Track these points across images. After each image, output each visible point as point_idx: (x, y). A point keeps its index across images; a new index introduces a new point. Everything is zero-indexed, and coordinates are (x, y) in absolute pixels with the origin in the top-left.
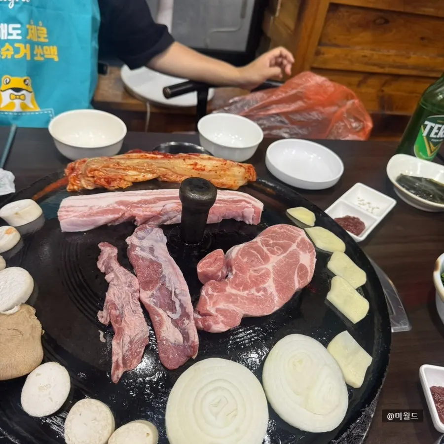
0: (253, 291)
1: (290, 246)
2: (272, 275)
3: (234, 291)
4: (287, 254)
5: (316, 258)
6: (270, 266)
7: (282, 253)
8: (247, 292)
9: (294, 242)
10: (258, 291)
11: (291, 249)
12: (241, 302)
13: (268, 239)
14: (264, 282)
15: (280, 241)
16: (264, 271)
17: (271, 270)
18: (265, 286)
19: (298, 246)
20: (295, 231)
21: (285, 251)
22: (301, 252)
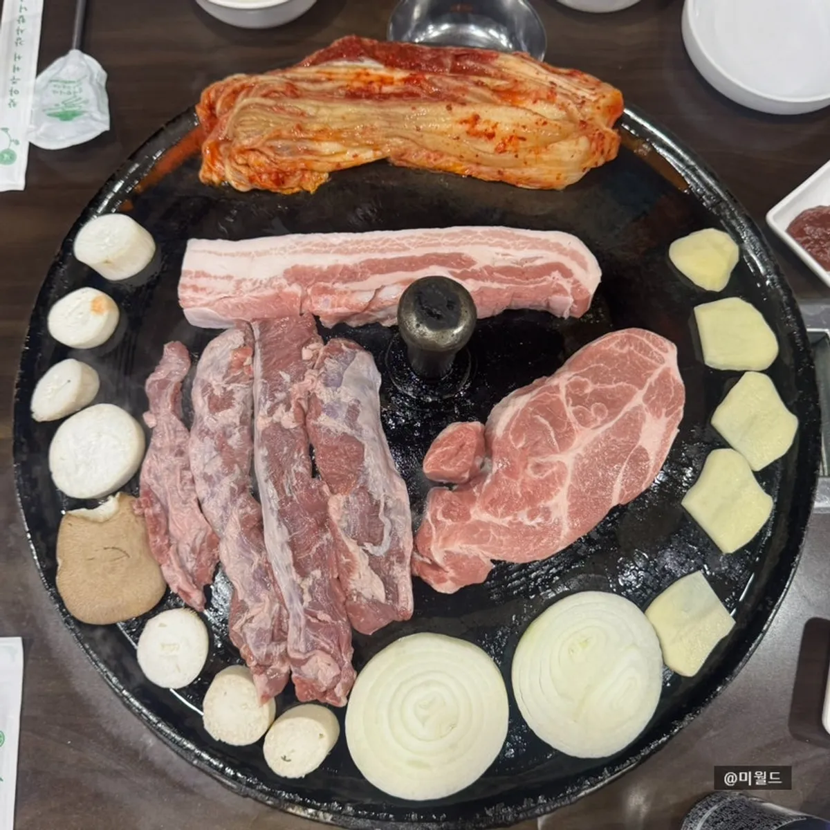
0: (523, 517)
1: (629, 396)
2: (568, 481)
3: (486, 517)
4: (616, 423)
5: (680, 427)
6: (568, 459)
7: (605, 422)
8: (509, 518)
9: (641, 386)
10: (532, 516)
11: (628, 408)
12: (494, 538)
13: (583, 380)
14: (548, 495)
15: (610, 384)
16: (555, 469)
17: (570, 468)
18: (550, 503)
19: (646, 399)
20: (655, 349)
21: (613, 415)
22: (649, 416)
